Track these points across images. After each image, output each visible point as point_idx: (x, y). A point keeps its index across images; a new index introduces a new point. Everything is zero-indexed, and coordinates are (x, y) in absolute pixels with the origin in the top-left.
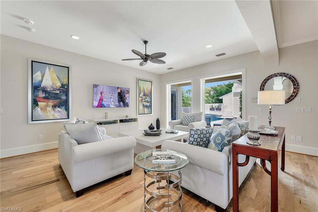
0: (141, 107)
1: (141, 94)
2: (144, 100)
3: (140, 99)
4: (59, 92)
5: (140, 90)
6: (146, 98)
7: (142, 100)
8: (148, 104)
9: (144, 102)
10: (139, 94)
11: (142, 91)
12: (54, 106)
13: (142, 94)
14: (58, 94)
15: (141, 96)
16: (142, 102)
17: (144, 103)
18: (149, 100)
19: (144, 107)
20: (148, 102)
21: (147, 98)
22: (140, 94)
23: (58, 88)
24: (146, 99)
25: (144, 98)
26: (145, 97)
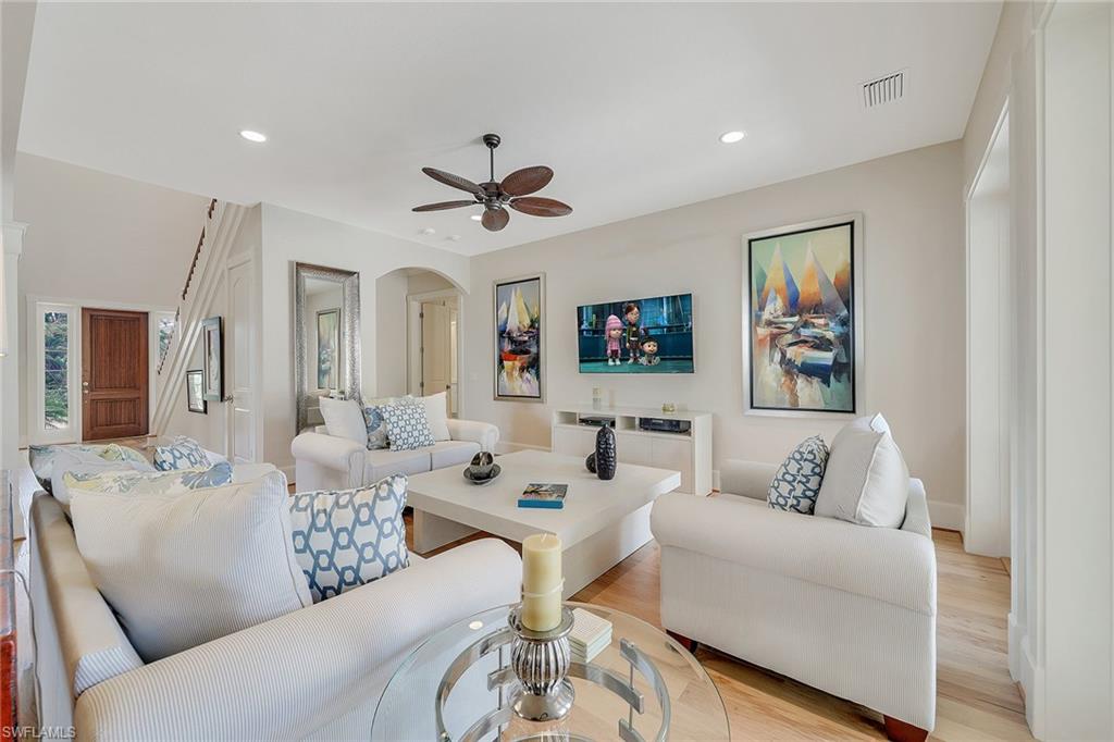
0: (771, 372)
1: (769, 308)
2: (789, 338)
3: (762, 331)
4: (526, 338)
5: (760, 291)
6: (806, 325)
7: (774, 338)
8: (826, 358)
9: (791, 345)
10: (755, 306)
11: (777, 291)
12: (522, 369)
13: (775, 307)
14: (525, 342)
15: (766, 315)
16: (773, 345)
17: (791, 352)
18: (830, 335)
19: (788, 373)
20: (821, 344)
21: (814, 326)
22: (762, 308)
23: (526, 330)
24: (805, 332)
25: (789, 327)
26: (796, 319)
